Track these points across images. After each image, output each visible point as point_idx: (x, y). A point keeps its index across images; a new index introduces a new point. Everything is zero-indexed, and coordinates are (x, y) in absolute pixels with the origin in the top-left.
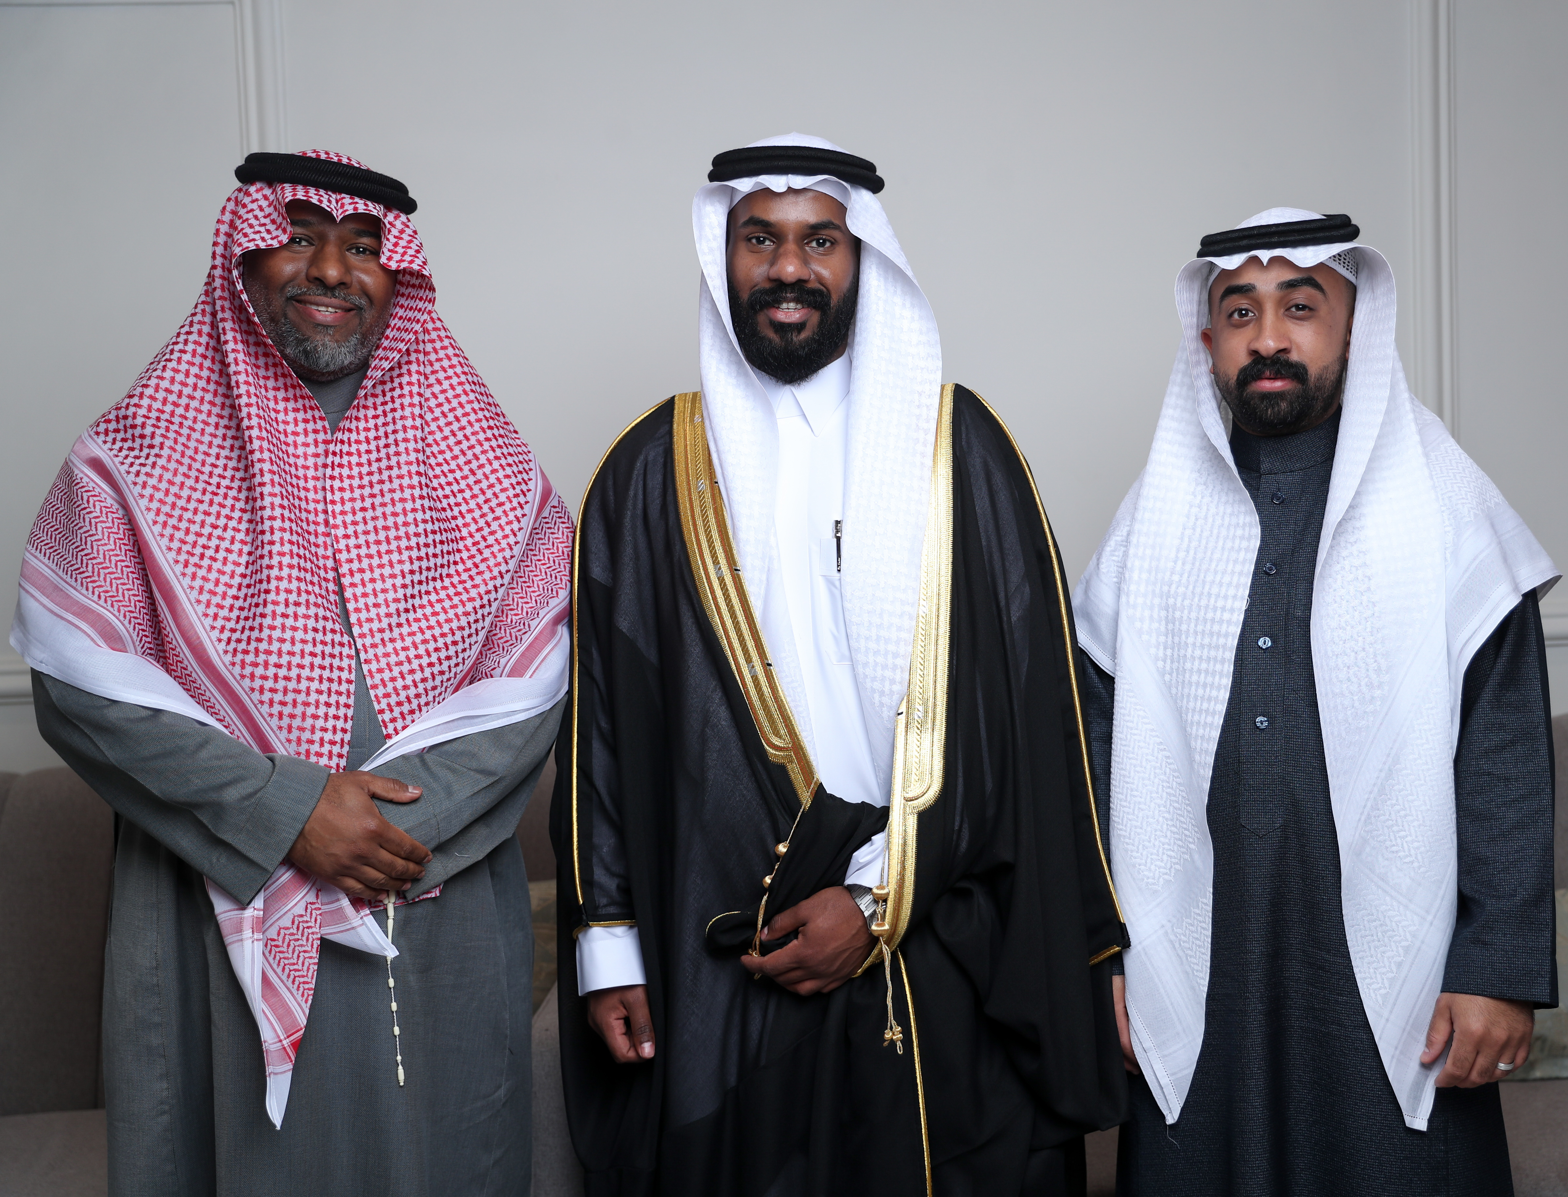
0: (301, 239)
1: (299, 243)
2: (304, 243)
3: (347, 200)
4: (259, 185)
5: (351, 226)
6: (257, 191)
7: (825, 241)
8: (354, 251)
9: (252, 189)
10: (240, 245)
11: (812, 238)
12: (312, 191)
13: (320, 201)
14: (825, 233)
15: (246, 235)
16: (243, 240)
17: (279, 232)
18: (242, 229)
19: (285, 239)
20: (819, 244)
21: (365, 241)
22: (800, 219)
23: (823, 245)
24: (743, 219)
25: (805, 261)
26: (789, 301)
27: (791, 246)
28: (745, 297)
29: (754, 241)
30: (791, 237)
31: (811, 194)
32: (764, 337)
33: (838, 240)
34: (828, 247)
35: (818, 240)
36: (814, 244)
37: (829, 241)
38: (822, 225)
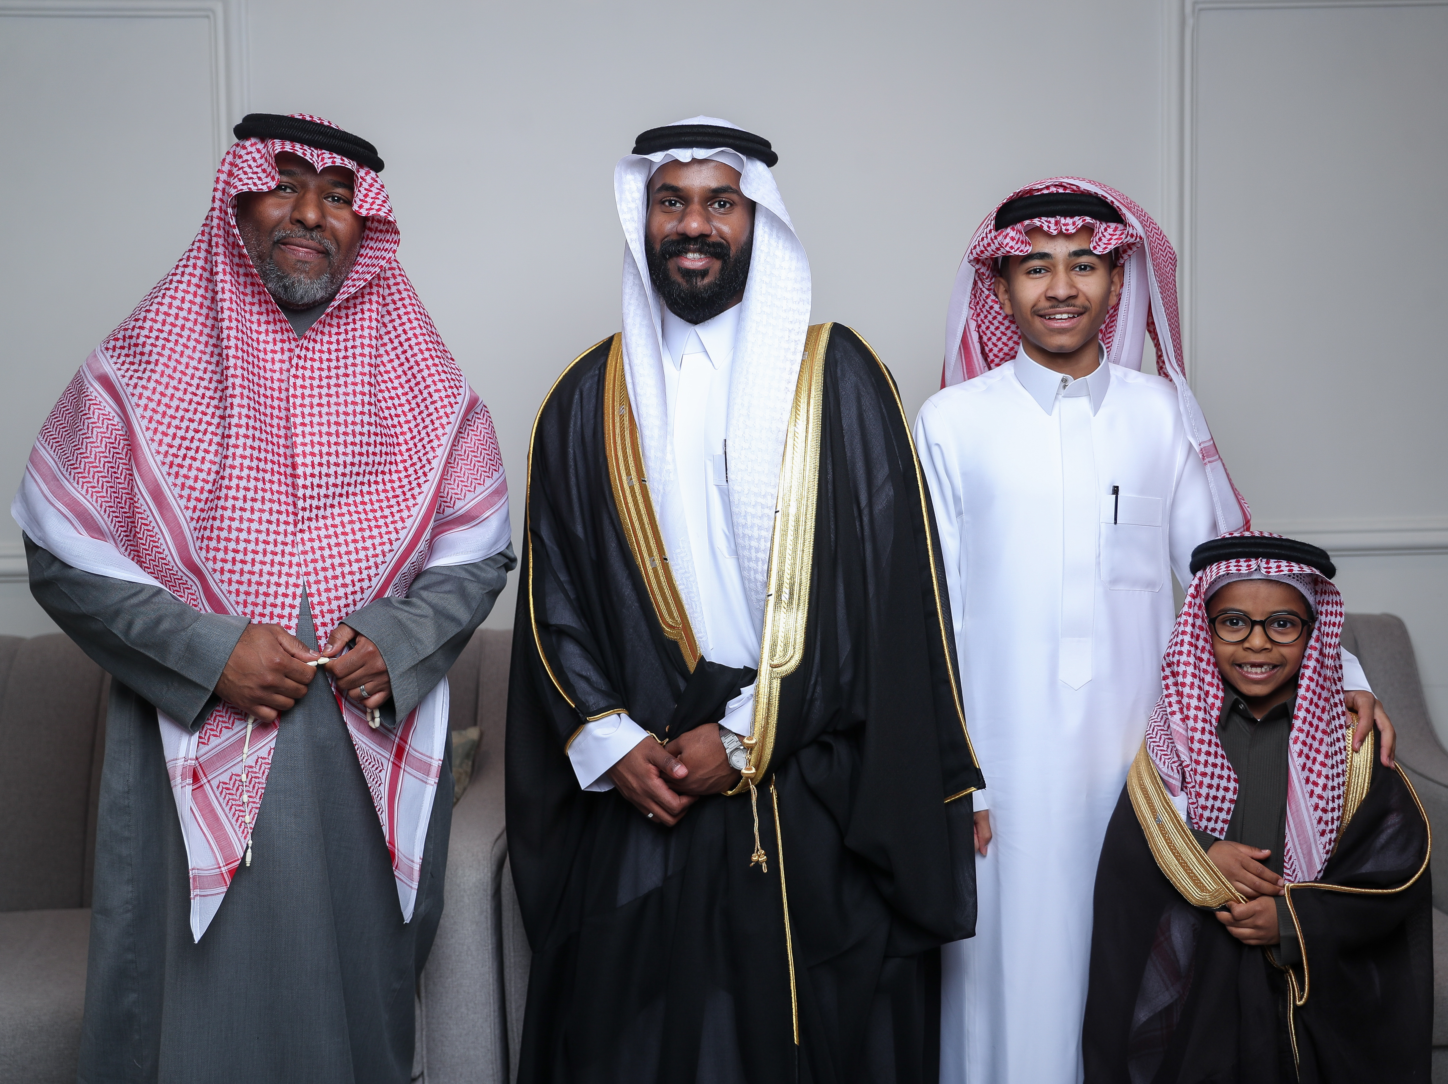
0: (286, 187)
1: (285, 190)
2: (288, 190)
3: (327, 155)
4: (253, 140)
5: (329, 178)
6: (252, 145)
7: (725, 202)
8: (330, 199)
9: (248, 143)
10: (235, 187)
11: (715, 200)
12: (298, 146)
13: (305, 155)
14: (724, 196)
15: (240, 180)
16: (238, 184)
17: (269, 179)
18: (238, 175)
19: (273, 185)
20: (720, 206)
21: (340, 191)
22: (703, 185)
23: (724, 206)
24: (658, 186)
25: (708, 219)
26: (694, 252)
27: (696, 206)
28: (658, 247)
29: (667, 203)
30: (696, 199)
31: (713, 164)
32: (674, 282)
33: (736, 201)
34: (728, 207)
35: (720, 202)
36: (717, 205)
37: (729, 202)
38: (722, 190)
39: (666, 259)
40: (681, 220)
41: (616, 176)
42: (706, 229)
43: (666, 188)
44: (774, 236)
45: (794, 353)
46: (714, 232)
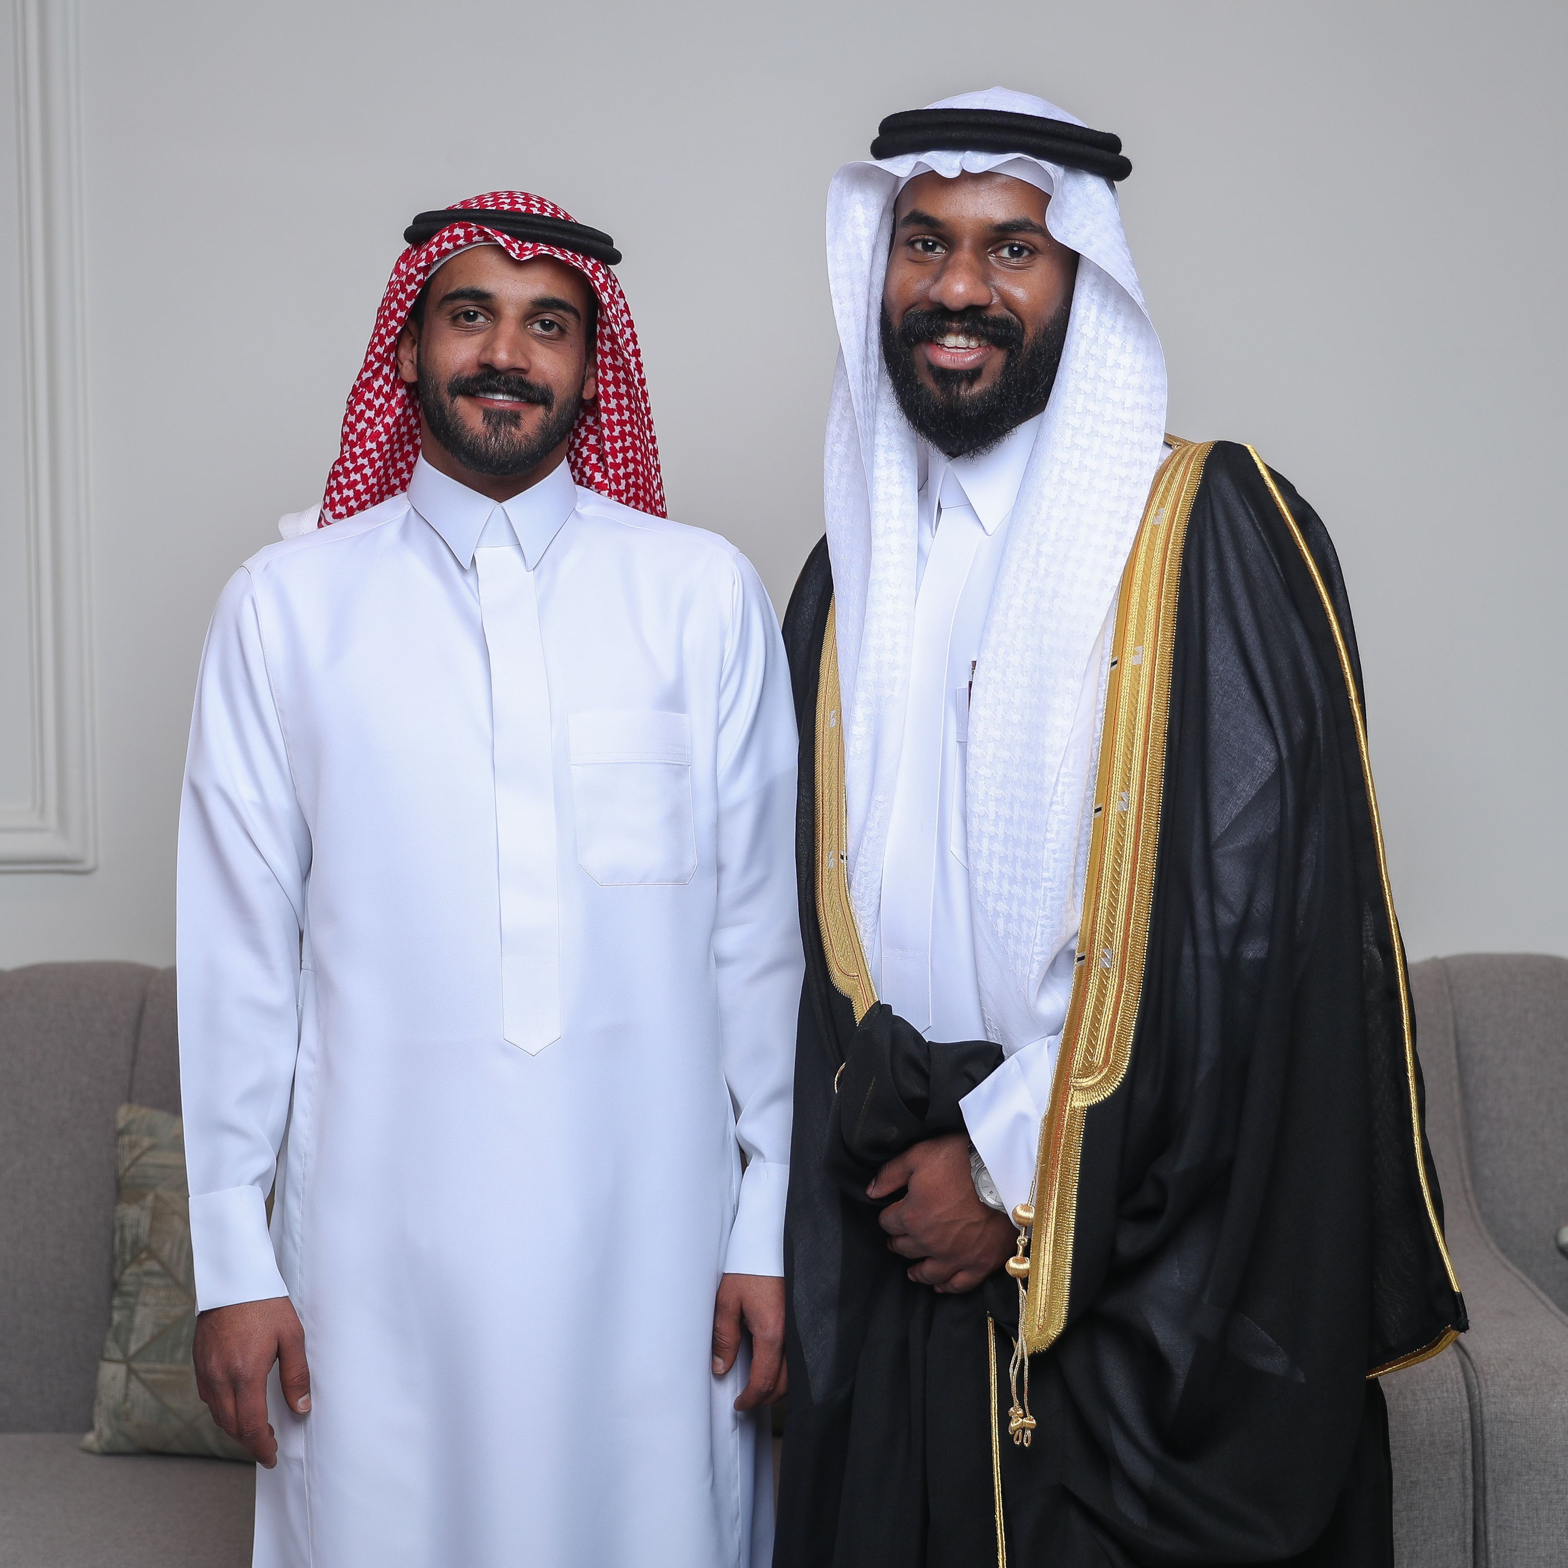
7: (1021, 249)
11: (1000, 244)
14: (1020, 239)
20: (1013, 253)
22: (981, 216)
23: (1018, 254)
24: (905, 213)
25: (985, 278)
26: (958, 334)
27: (965, 255)
28: (896, 322)
29: (919, 246)
30: (967, 243)
31: (1003, 179)
32: (920, 387)
33: (1040, 247)
34: (1026, 257)
35: (1011, 247)
36: (1005, 253)
37: (1027, 248)
38: (1015, 226)
39: (911, 346)
40: (937, 279)
41: (832, 194)
42: (980, 295)
43: (918, 218)
44: (1109, 308)
45: (1126, 519)
46: (996, 300)
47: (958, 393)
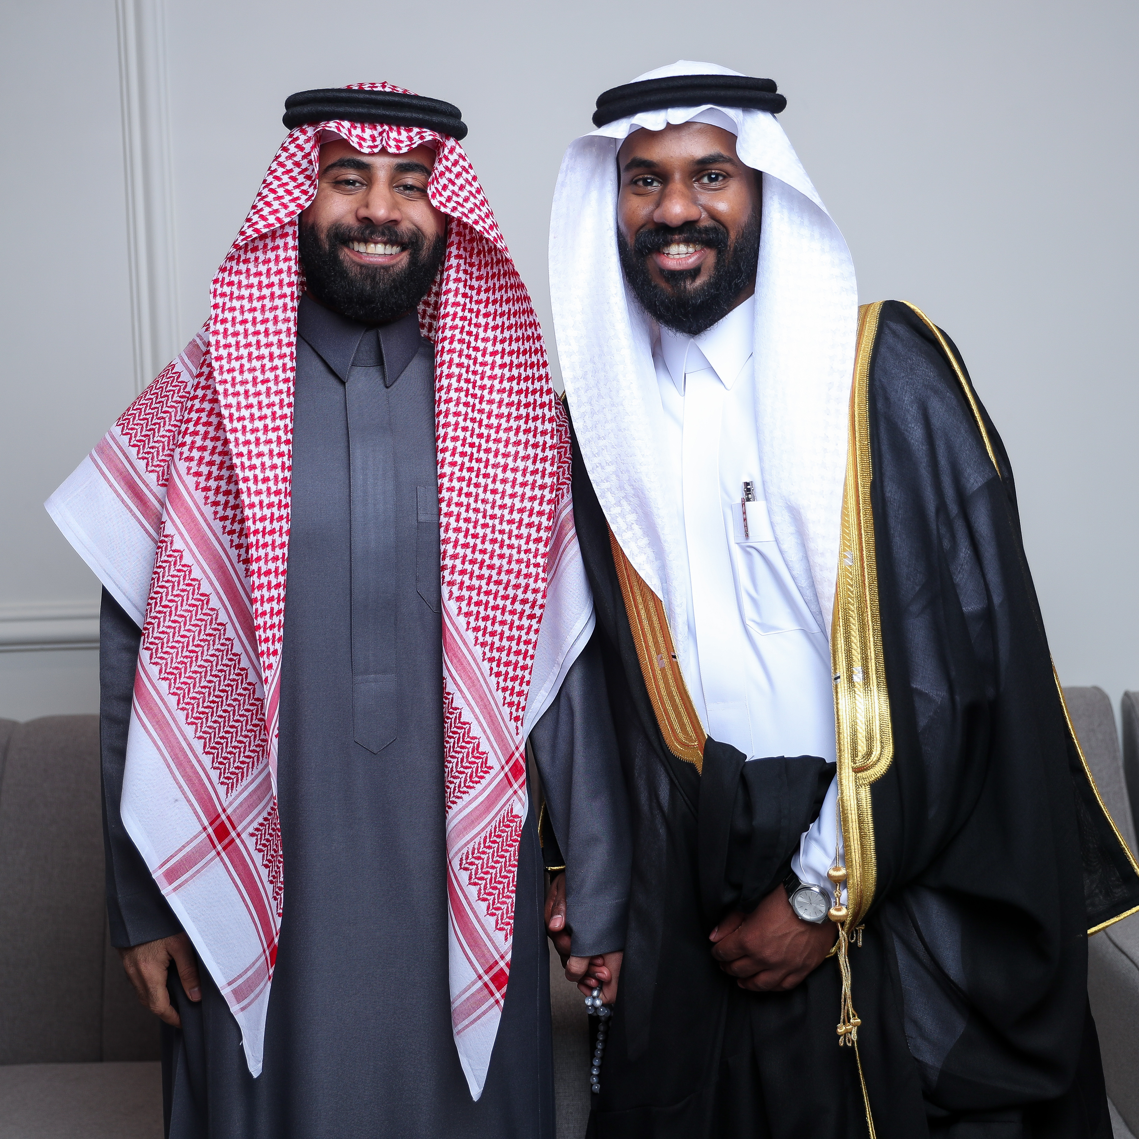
7: (717, 175)
14: (715, 168)
22: (685, 155)
23: (716, 179)
26: (679, 243)
27: (677, 185)
29: (641, 183)
30: (677, 176)
31: (698, 126)
33: (730, 173)
34: (721, 181)
35: (709, 176)
36: (705, 180)
37: (721, 175)
38: (711, 159)
40: (658, 206)
42: (692, 212)
43: (638, 163)
46: (704, 215)
47: (685, 287)
